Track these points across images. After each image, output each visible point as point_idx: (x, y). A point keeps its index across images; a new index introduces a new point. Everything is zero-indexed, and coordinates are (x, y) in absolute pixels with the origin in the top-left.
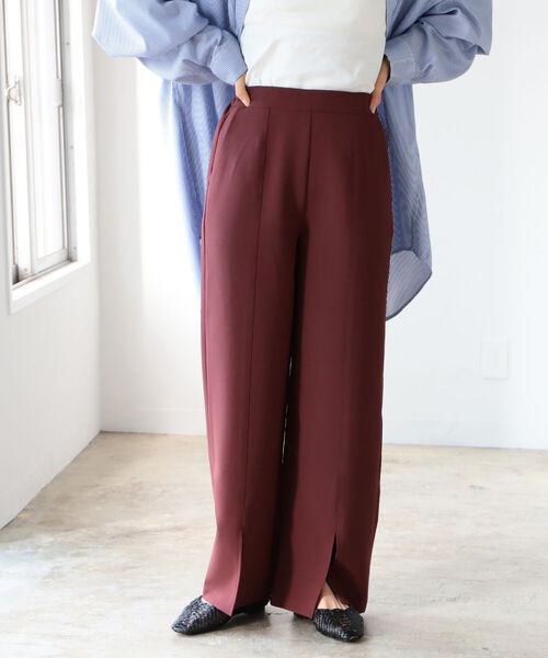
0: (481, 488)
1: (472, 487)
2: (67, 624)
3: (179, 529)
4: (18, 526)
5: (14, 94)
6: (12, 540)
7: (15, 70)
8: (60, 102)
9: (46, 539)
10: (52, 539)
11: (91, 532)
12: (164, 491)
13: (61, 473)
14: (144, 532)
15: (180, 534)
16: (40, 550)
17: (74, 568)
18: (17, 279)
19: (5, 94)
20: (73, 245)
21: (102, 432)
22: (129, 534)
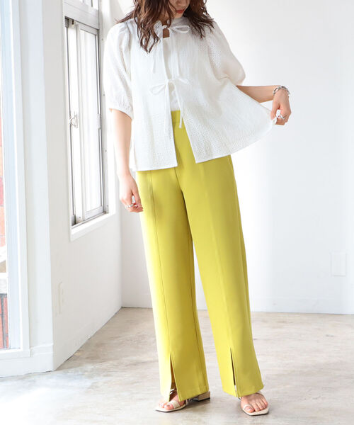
0: (332, 336)
1: (327, 336)
2: (99, 414)
4: (74, 360)
5: (74, 122)
6: (71, 368)
7: (75, 109)
8: (99, 127)
9: (89, 367)
10: (92, 367)
13: (99, 330)
14: (144, 363)
16: (86, 373)
17: (105, 383)
18: (75, 223)
19: (69, 122)
20: (106, 204)
21: (122, 307)
22: (136, 364)
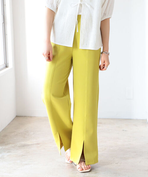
0: (126, 131)
1: (123, 130)
2: (5, 172)
3: (38, 144)
8: (3, 22)
10: (1, 148)
11: (13, 145)
12: (34, 133)
13: (5, 128)
14: (28, 145)
15: (39, 145)
17: (8, 156)
20: (7, 63)
21: (16, 116)
22: (24, 146)
